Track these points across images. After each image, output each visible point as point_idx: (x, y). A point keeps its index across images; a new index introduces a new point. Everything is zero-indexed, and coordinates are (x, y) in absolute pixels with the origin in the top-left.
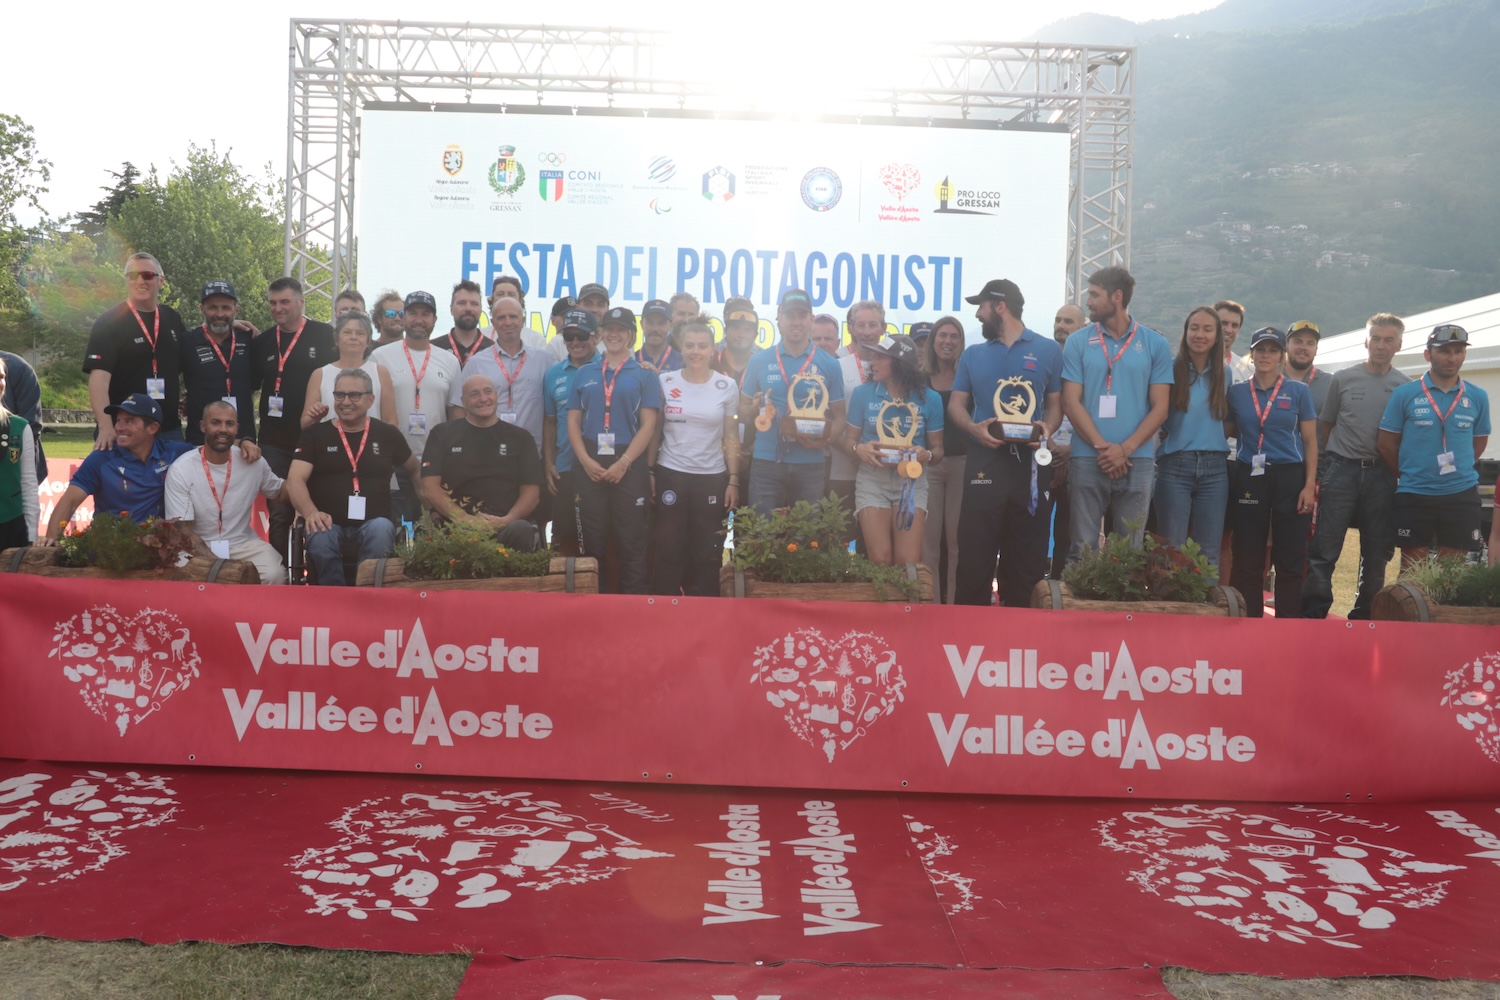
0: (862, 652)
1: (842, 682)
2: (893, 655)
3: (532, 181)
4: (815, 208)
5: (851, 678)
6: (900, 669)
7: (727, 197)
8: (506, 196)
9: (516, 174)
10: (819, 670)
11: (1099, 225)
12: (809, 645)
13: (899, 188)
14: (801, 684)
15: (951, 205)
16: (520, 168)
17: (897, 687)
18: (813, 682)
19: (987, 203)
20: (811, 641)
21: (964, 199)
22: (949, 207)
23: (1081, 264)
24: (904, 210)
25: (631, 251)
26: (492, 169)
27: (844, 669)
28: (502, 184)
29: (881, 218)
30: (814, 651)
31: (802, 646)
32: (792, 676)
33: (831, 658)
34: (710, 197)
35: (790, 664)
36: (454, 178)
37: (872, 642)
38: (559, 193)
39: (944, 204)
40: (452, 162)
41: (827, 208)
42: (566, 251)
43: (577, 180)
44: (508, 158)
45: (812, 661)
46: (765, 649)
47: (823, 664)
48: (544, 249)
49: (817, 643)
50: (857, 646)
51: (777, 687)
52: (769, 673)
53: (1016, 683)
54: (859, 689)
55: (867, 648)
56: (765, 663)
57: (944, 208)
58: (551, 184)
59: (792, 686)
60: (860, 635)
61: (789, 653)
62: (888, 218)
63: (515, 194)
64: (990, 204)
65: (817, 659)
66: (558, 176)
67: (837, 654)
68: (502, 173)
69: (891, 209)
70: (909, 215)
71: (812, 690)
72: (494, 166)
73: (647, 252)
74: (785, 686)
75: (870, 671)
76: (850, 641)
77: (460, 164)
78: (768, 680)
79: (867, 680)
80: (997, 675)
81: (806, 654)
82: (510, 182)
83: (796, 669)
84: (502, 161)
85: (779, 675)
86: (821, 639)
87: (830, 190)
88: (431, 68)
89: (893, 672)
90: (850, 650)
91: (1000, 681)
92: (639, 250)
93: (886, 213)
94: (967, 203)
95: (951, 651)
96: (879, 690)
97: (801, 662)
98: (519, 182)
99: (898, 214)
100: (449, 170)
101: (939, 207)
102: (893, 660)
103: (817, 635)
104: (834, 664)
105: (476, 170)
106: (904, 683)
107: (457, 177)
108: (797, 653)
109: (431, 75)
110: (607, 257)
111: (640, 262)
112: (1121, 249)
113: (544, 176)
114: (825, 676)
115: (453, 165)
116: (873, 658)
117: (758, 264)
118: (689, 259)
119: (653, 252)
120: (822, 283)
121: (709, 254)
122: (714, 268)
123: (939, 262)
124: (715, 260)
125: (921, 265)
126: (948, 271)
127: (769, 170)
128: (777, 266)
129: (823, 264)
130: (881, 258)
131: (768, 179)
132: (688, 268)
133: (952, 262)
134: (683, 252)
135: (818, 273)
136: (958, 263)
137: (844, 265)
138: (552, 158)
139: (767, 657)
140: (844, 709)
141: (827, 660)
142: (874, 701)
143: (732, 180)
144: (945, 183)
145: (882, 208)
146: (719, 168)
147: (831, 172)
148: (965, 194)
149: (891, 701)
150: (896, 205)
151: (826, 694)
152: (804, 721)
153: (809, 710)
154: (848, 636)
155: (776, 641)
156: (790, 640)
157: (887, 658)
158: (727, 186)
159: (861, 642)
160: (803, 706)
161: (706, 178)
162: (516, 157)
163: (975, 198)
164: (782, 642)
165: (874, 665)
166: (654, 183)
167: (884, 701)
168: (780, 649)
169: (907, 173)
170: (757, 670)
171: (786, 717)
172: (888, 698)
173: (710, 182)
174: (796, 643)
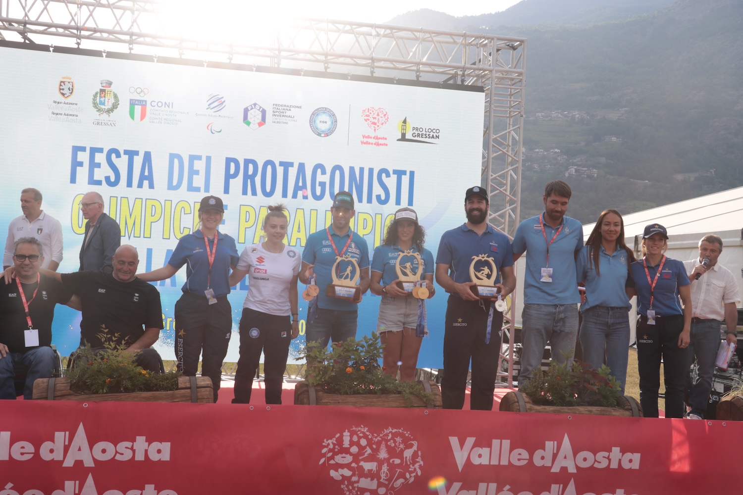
0: (395, 442)
1: (380, 463)
2: (415, 444)
3: (124, 106)
4: (319, 135)
5: (387, 460)
6: (420, 453)
7: (260, 124)
8: (105, 116)
9: (112, 101)
10: (366, 455)
11: (501, 152)
12: (359, 438)
13: (374, 123)
14: (353, 465)
15: (409, 136)
16: (116, 97)
17: (417, 466)
18: (362, 463)
19: (431, 136)
20: (361, 435)
21: (417, 132)
22: (407, 137)
24: (377, 138)
25: (193, 158)
26: (95, 96)
27: (383, 454)
28: (103, 107)
29: (363, 143)
30: (363, 442)
31: (355, 438)
32: (348, 459)
33: (374, 446)
34: (248, 124)
35: (347, 451)
36: (67, 101)
37: (402, 435)
38: (143, 116)
39: (403, 135)
40: (65, 89)
41: (327, 135)
42: (148, 156)
43: (156, 108)
44: (107, 89)
45: (362, 449)
46: (330, 441)
47: (369, 451)
48: (131, 154)
49: (365, 437)
50: (392, 438)
51: (337, 467)
52: (332, 458)
53: (495, 462)
54: (392, 467)
55: (398, 439)
56: (330, 451)
57: (403, 138)
58: (138, 109)
59: (347, 466)
60: (394, 431)
61: (346, 444)
62: (367, 143)
63: (111, 114)
64: (433, 137)
65: (365, 447)
66: (143, 104)
67: (379, 444)
68: (102, 99)
69: (369, 137)
70: (381, 141)
71: (361, 469)
72: (97, 94)
73: (204, 159)
74: (342, 466)
75: (400, 455)
76: (387, 435)
77: (71, 91)
78: (332, 462)
79: (397, 461)
80: (483, 457)
81: (358, 444)
82: (108, 106)
83: (351, 454)
84: (102, 91)
85: (339, 459)
86: (368, 433)
87: (329, 123)
88: (49, 21)
89: (415, 455)
90: (387, 441)
91: (485, 461)
92: (199, 158)
93: (365, 140)
94: (418, 135)
95: (454, 441)
96: (405, 467)
97: (355, 449)
98: (115, 106)
99: (374, 141)
100: (63, 94)
101: (400, 138)
102: (415, 448)
103: (365, 430)
104: (376, 451)
105: (84, 95)
106: (422, 463)
107: (69, 100)
108: (352, 443)
109: (50, 26)
110: (176, 161)
111: (200, 165)
112: (515, 170)
113: (133, 103)
114: (371, 458)
115: (66, 91)
116: (402, 446)
117: (280, 170)
118: (232, 165)
119: (209, 159)
120: (323, 185)
121: (247, 162)
122: (250, 172)
123: (400, 173)
124: (251, 167)
125: (388, 175)
126: (405, 179)
127: (289, 108)
128: (293, 172)
129: (324, 172)
130: (362, 170)
131: (288, 113)
132: (232, 171)
133: (408, 174)
134: (229, 161)
135: (320, 178)
136: (412, 174)
137: (338, 173)
138: (139, 91)
139: (331, 446)
140: (382, 480)
141: (371, 448)
142: (402, 475)
143: (264, 112)
144: (405, 122)
145: (364, 137)
146: (255, 104)
147: (330, 111)
148: (417, 129)
149: (413, 475)
150: (372, 134)
151: (370, 471)
152: (354, 488)
153: (358, 482)
154: (386, 431)
155: (338, 435)
156: (346, 434)
157: (411, 446)
158: (260, 117)
159: (395, 435)
160: (354, 479)
161: (246, 111)
162: (113, 88)
163: (424, 132)
164: (342, 436)
165: (402, 451)
166: (211, 112)
167: (408, 475)
168: (340, 441)
169: (380, 114)
170: (324, 455)
171: (342, 486)
172: (410, 473)
173: (249, 114)
174: (351, 436)
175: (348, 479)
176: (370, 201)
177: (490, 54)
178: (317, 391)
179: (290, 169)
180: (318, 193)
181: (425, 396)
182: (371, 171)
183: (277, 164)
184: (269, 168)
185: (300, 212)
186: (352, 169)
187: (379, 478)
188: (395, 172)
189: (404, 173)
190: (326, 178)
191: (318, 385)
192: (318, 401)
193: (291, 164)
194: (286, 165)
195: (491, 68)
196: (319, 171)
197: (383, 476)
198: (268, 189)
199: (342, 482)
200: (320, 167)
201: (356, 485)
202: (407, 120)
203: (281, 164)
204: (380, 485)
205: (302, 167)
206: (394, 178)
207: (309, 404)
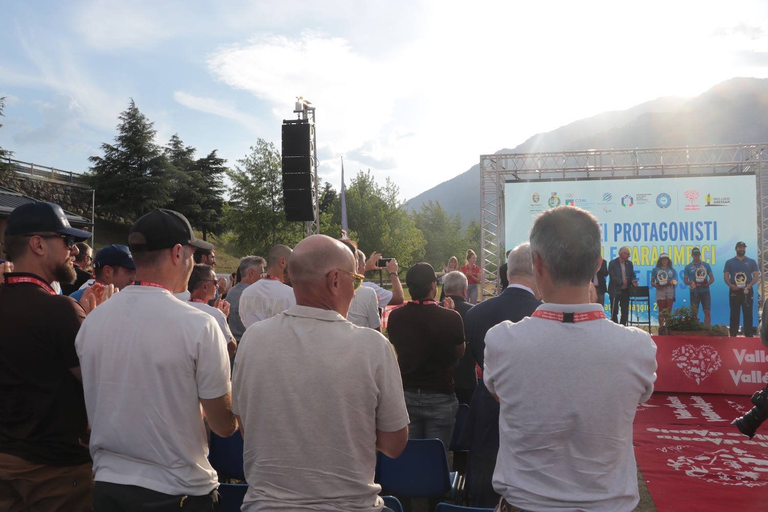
0: (706, 351)
1: (700, 360)
2: (716, 352)
4: (662, 207)
5: (704, 359)
6: (719, 356)
7: (630, 205)
9: (557, 201)
10: (693, 357)
12: (689, 349)
13: (691, 198)
14: (688, 361)
16: (559, 199)
17: (718, 362)
18: (691, 361)
22: (711, 204)
23: (763, 221)
24: (693, 206)
27: (701, 357)
28: (553, 205)
29: (686, 209)
30: (691, 351)
31: (687, 350)
32: (685, 359)
33: (697, 353)
34: (624, 205)
35: (684, 355)
37: (709, 348)
39: (709, 203)
40: (536, 199)
41: (666, 207)
43: (578, 203)
44: (554, 196)
45: (691, 354)
46: (676, 351)
47: (694, 355)
49: (692, 349)
51: (680, 362)
52: (677, 358)
53: (758, 361)
54: (706, 363)
55: (708, 350)
56: (676, 355)
57: (709, 204)
58: (569, 204)
59: (685, 362)
61: (683, 352)
64: (726, 202)
65: (692, 353)
66: (572, 201)
67: (699, 352)
68: (553, 201)
69: (689, 206)
70: (696, 208)
72: (549, 199)
74: (683, 362)
75: (710, 357)
76: (702, 348)
77: (538, 199)
78: (677, 360)
79: (708, 360)
80: (751, 358)
81: (689, 352)
82: (556, 204)
83: (686, 356)
84: (552, 197)
85: (681, 358)
87: (667, 201)
89: (717, 357)
90: (702, 351)
93: (687, 208)
94: (717, 202)
95: (735, 351)
96: (712, 363)
97: (687, 354)
98: (559, 204)
99: (692, 208)
100: (535, 201)
101: (707, 204)
102: (716, 354)
103: (692, 346)
104: (698, 355)
106: (721, 361)
107: (538, 204)
108: (686, 352)
113: (567, 201)
114: (696, 358)
116: (710, 353)
117: (642, 228)
118: (618, 227)
119: (606, 225)
120: (666, 233)
121: (625, 225)
122: (627, 229)
123: (708, 223)
124: (627, 227)
125: (701, 225)
126: (712, 226)
127: (644, 195)
128: (649, 228)
129: (666, 226)
130: (686, 223)
131: (645, 198)
132: (618, 230)
133: (713, 223)
134: (616, 225)
135: (664, 229)
136: (715, 223)
137: (673, 226)
138: (569, 195)
139: (676, 353)
140: (702, 369)
141: (695, 354)
142: (711, 366)
143: (632, 199)
144: (709, 196)
145: (686, 206)
146: (627, 196)
147: (667, 194)
148: (716, 199)
149: (717, 366)
150: (691, 204)
151: (696, 364)
152: (689, 372)
153: (691, 369)
154: (702, 347)
155: (679, 348)
156: (683, 348)
157: (714, 353)
158: (630, 201)
159: (706, 348)
160: (689, 368)
161: (623, 199)
162: (557, 196)
163: (720, 200)
164: (681, 349)
165: (710, 356)
166: (605, 202)
167: (714, 366)
168: (680, 351)
169: (695, 193)
170: (674, 357)
171: (684, 371)
172: (716, 365)
173: (624, 201)
174: (685, 349)
175: (686, 367)
176: (692, 239)
177: (757, 153)
178: (668, 330)
179: (648, 226)
180: (664, 237)
181: (719, 331)
182: (692, 223)
183: (641, 225)
184: (637, 227)
185: (654, 248)
186: (681, 224)
187: (700, 367)
188: (705, 223)
189: (711, 223)
190: (667, 229)
191: (669, 327)
192: (669, 334)
193: (648, 224)
194: (646, 225)
195: (758, 161)
196: (663, 226)
197: (702, 366)
198: (637, 237)
199: (683, 369)
200: (663, 224)
201: (690, 371)
202: (710, 195)
203: (643, 224)
204: (702, 371)
205: (654, 225)
206: (705, 226)
207: (665, 335)
